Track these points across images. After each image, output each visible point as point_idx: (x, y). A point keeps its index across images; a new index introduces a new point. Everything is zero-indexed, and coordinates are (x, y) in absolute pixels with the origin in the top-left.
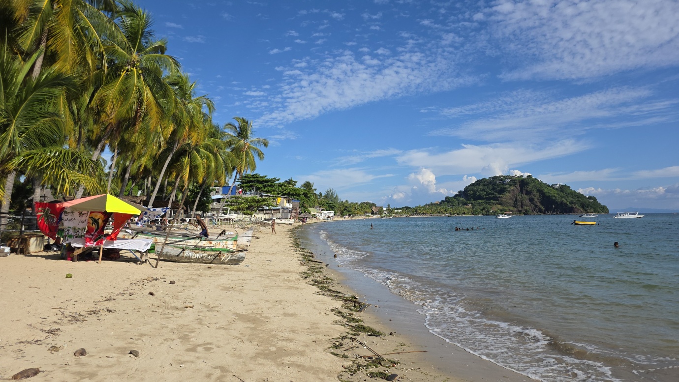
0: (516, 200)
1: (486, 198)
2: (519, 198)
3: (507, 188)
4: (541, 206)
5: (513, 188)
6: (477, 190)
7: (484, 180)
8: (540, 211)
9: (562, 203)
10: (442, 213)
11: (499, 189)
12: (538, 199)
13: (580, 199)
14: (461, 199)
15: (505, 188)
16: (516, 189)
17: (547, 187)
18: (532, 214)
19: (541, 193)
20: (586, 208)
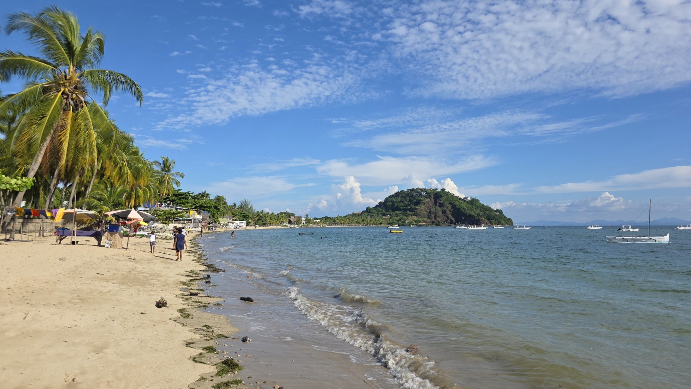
0: (430, 212)
1: (404, 210)
2: (433, 210)
3: (422, 200)
4: (452, 218)
5: (428, 200)
6: (396, 201)
7: (402, 192)
8: (451, 222)
9: (470, 215)
10: (360, 223)
11: (415, 201)
12: (450, 211)
13: (487, 212)
14: (381, 210)
15: (421, 200)
16: (430, 201)
17: (459, 200)
18: (443, 225)
19: (453, 205)
20: (491, 220)
